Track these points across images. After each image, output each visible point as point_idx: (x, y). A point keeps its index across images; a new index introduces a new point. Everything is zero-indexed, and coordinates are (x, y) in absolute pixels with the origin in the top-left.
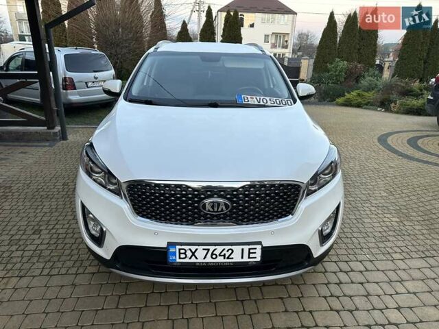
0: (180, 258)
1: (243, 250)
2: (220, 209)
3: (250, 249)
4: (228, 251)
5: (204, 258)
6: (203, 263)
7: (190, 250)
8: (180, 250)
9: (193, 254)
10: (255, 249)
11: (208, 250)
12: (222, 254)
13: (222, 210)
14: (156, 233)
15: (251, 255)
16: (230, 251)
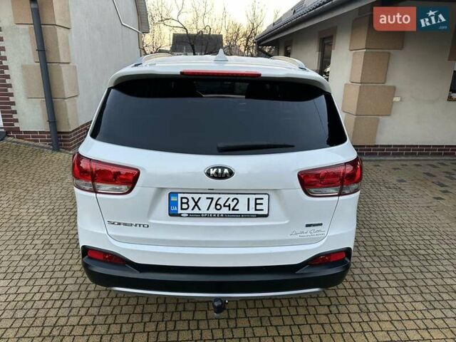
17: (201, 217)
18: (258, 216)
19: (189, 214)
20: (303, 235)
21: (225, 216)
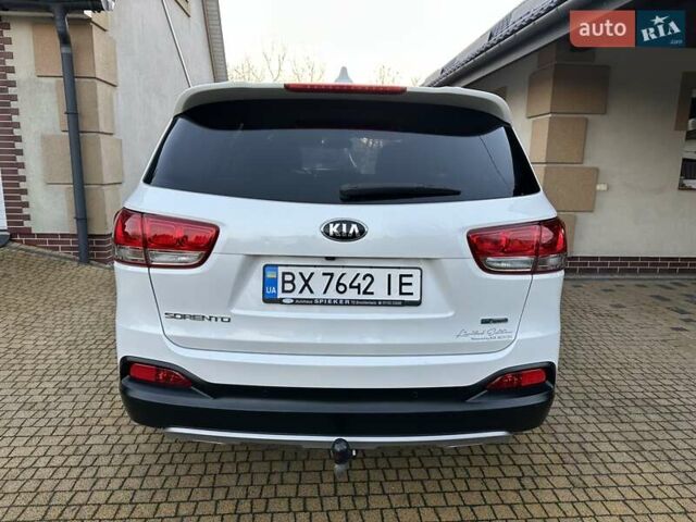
17: (314, 304)
18: (404, 304)
19: (295, 299)
20: (477, 336)
21: (352, 303)
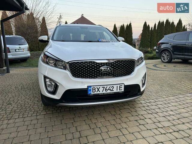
0: (93, 92)
1: (117, 86)
2: (107, 71)
3: (120, 86)
4: (112, 87)
5: (103, 91)
6: (102, 93)
7: (97, 88)
8: (93, 88)
9: (98, 90)
10: (122, 86)
11: (104, 87)
12: (110, 89)
13: (108, 71)
14: (82, 82)
15: (121, 89)
16: (113, 87)
